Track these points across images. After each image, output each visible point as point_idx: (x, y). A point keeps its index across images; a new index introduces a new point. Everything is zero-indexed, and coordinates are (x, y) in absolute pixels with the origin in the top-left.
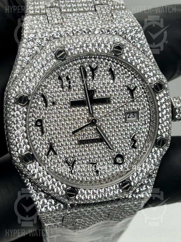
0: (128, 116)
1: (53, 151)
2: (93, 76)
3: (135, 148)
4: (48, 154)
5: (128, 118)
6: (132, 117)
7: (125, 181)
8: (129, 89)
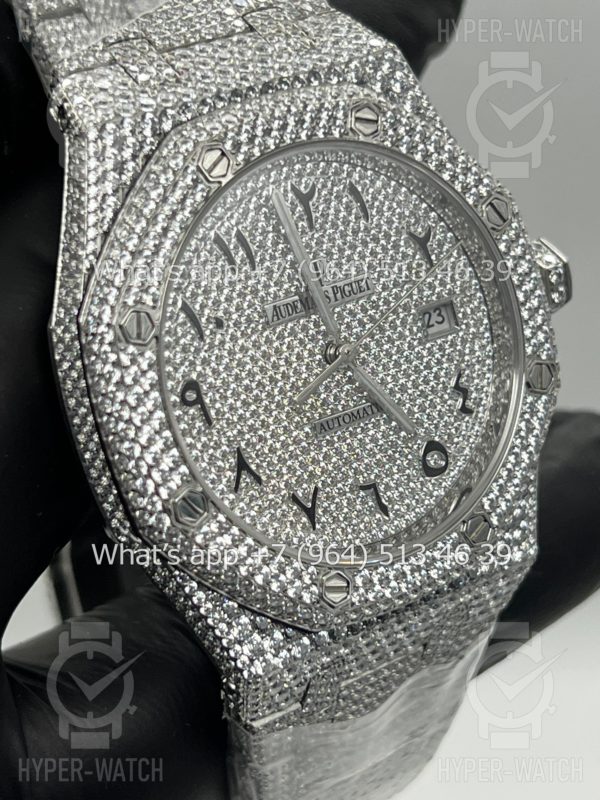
1: (250, 472)
4: (236, 488)
6: (437, 322)
8: (415, 238)
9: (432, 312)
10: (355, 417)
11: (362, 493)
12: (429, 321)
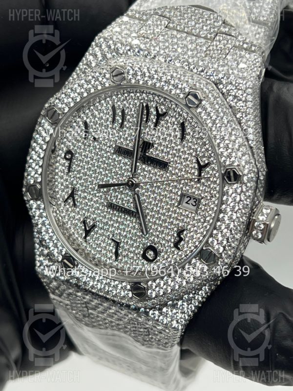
0: (186, 199)
1: (74, 201)
2: (156, 124)
3: (178, 249)
4: (66, 201)
5: (187, 203)
7: (139, 283)
8: (198, 162)
11: (110, 242)
12: (189, 201)
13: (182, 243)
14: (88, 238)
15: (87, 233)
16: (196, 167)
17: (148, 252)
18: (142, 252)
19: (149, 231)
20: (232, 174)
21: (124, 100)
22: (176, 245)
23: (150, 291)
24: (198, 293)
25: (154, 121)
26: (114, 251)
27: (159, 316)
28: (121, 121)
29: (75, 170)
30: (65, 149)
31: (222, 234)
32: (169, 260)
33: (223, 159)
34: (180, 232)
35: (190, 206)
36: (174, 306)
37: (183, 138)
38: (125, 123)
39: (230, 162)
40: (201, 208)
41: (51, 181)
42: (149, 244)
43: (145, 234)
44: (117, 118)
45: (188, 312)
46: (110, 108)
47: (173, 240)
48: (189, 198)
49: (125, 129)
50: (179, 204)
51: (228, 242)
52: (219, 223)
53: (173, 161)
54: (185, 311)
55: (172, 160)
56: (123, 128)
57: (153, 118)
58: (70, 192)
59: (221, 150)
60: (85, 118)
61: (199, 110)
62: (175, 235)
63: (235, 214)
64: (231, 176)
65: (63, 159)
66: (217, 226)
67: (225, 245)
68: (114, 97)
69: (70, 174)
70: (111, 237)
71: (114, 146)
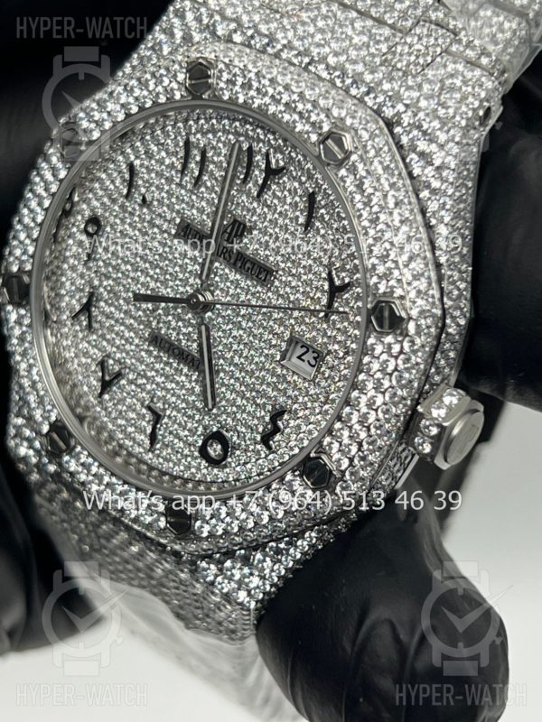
0: (300, 351)
1: (90, 317)
2: (263, 188)
3: (269, 448)
4: (76, 317)
5: (299, 357)
6: (308, 362)
8: (330, 279)
9: (311, 350)
10: (182, 356)
11: (144, 411)
12: (303, 354)
13: (278, 437)
14: (106, 397)
15: (106, 386)
16: (326, 287)
17: (212, 445)
18: (200, 443)
19: (220, 402)
20: (386, 314)
21: (208, 131)
22: (266, 439)
23: (198, 524)
24: (296, 542)
25: (260, 182)
26: (149, 430)
27: (216, 576)
28: (197, 173)
29: (100, 258)
30: (87, 213)
31: (350, 431)
32: (249, 466)
33: (375, 279)
34: (277, 414)
35: (305, 366)
36: (246, 561)
37: (308, 225)
38: (205, 178)
39: (387, 287)
40: (323, 373)
41: (54, 273)
42: (215, 429)
43: (210, 406)
44: (193, 165)
45: (271, 577)
46: (181, 144)
47: (261, 429)
48: (305, 349)
49: (203, 189)
50: (283, 358)
51: (359, 450)
52: (347, 410)
53: (283, 269)
54: (265, 575)
55: (283, 265)
56: (200, 186)
57: (259, 176)
58: (85, 301)
59: (374, 260)
60: (132, 158)
61: (343, 172)
62: (267, 419)
63: (380, 396)
64: (385, 317)
65: (81, 232)
66: (344, 415)
67: (354, 456)
68: (191, 122)
69: (91, 265)
70: (147, 403)
71: (178, 221)
